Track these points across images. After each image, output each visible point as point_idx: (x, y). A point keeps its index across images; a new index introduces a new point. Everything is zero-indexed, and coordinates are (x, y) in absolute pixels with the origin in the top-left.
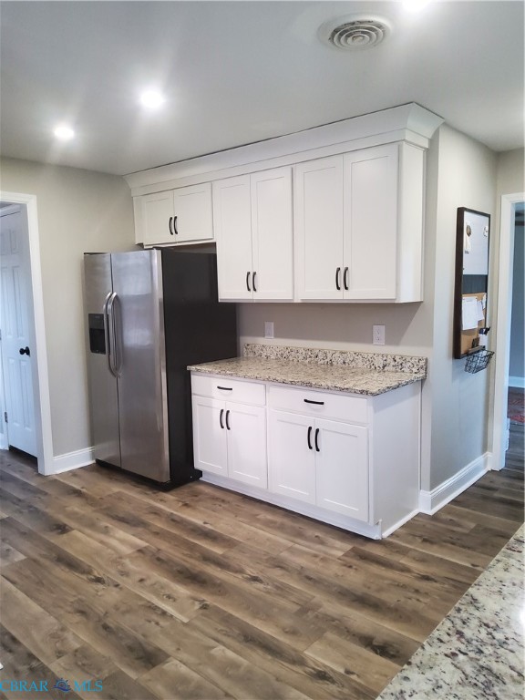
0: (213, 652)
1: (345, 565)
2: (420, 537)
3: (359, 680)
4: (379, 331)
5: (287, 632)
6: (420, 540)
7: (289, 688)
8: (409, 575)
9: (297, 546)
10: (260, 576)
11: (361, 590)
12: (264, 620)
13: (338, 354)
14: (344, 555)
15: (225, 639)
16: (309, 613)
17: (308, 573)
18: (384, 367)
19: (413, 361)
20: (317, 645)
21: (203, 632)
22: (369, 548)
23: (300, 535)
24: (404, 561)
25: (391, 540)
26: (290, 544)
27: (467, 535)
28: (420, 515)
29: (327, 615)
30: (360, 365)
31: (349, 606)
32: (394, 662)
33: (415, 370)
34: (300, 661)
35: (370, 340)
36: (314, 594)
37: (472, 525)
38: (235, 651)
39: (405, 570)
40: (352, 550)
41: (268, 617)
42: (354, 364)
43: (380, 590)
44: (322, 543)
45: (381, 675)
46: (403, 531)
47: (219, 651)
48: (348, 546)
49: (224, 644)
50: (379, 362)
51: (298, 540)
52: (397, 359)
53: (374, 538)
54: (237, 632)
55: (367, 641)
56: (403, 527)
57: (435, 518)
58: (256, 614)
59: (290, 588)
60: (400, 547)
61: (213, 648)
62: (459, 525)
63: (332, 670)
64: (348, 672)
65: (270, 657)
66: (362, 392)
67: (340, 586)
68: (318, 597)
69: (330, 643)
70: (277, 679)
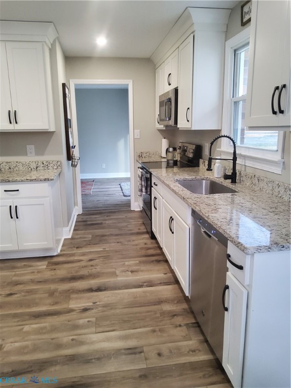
0: (24, 330)
1: (52, 270)
2: (74, 247)
3: (101, 303)
4: (31, 148)
5: (53, 305)
6: (75, 248)
7: (77, 321)
8: (83, 262)
9: (17, 273)
10: (12, 292)
11: (69, 275)
12: (36, 306)
13: (5, 164)
14: (47, 267)
15: (24, 323)
16: (55, 293)
17: (37, 280)
18: (37, 168)
19: (54, 163)
20: (71, 302)
21: (8, 327)
22: (55, 260)
23: (14, 268)
24: (76, 258)
25: (62, 253)
26: (14, 273)
27: (91, 240)
28: (65, 239)
29: (64, 290)
30: (21, 168)
31: (70, 283)
32: (108, 291)
33: (55, 167)
34: (71, 311)
35: (26, 154)
36: (50, 286)
37: (90, 236)
38: (36, 324)
39: (80, 261)
40: (48, 263)
41: (37, 304)
42: (17, 168)
43: (77, 272)
44: (30, 266)
45: (107, 297)
46: (64, 248)
47: (26, 328)
48: (45, 263)
49: (27, 325)
50: (33, 166)
51: (15, 270)
52: (44, 163)
53: (55, 255)
54: (27, 317)
55: (91, 290)
56: (63, 246)
57: (72, 238)
58: (29, 306)
59: (35, 289)
60: (69, 254)
61: (23, 329)
62: (85, 238)
63: (88, 306)
64: (94, 303)
65: (56, 317)
66: (45, 180)
67: (58, 278)
68: (53, 287)
69: (77, 298)
70: (69, 321)
